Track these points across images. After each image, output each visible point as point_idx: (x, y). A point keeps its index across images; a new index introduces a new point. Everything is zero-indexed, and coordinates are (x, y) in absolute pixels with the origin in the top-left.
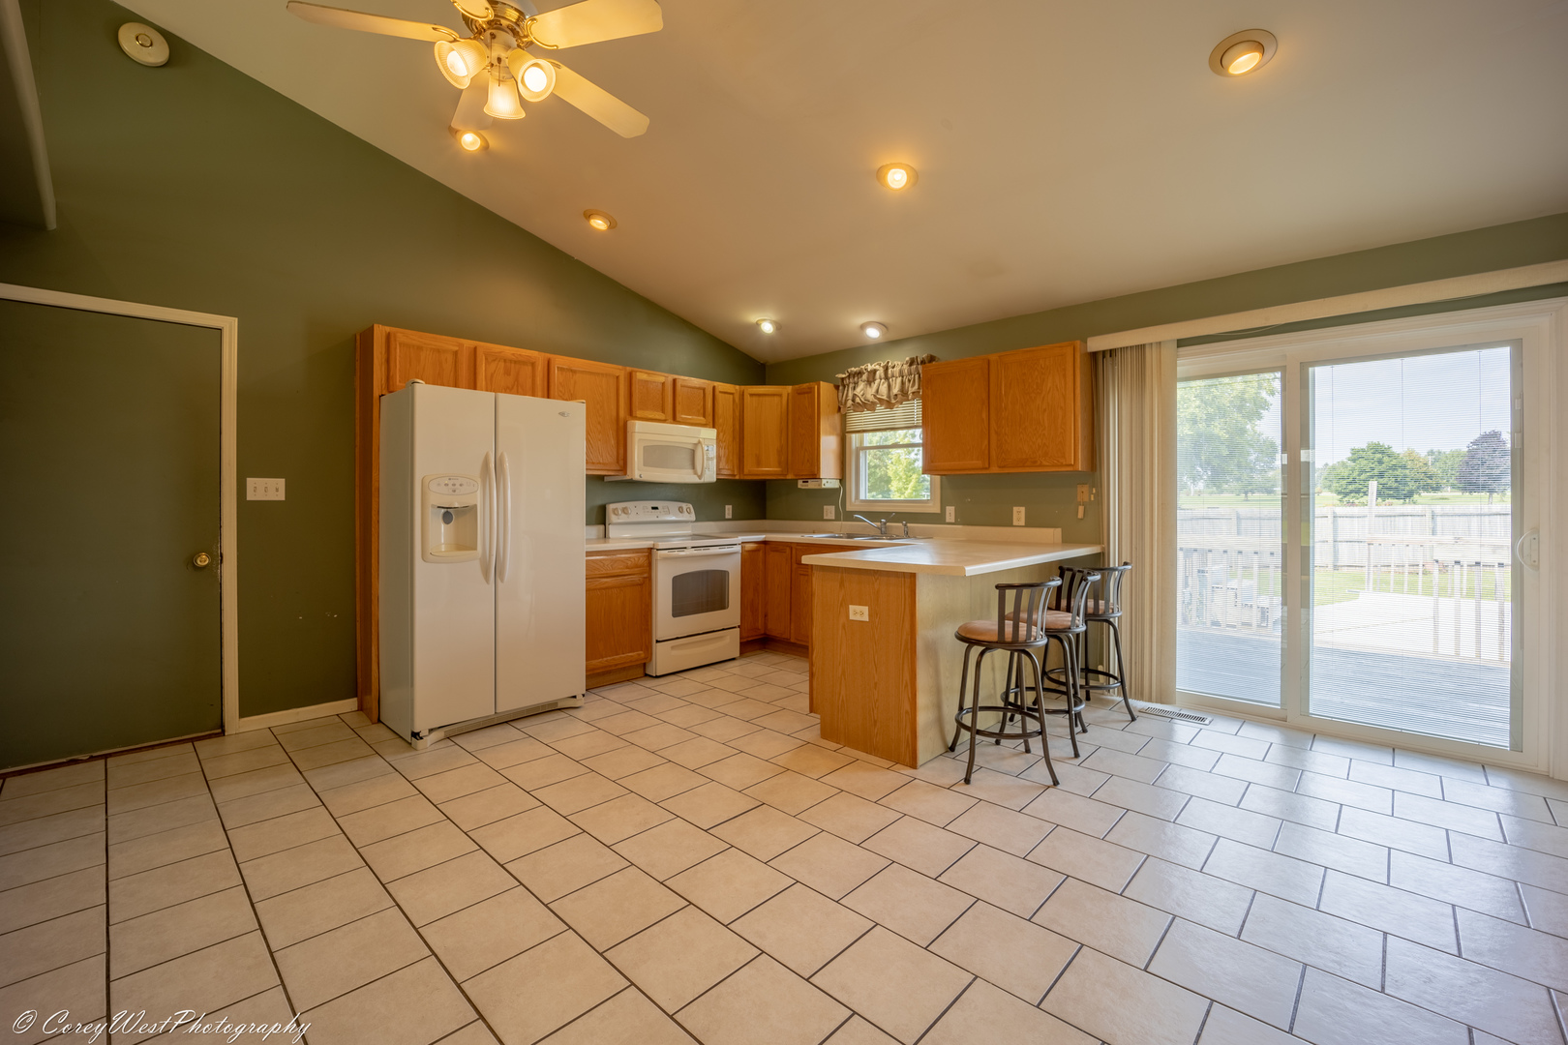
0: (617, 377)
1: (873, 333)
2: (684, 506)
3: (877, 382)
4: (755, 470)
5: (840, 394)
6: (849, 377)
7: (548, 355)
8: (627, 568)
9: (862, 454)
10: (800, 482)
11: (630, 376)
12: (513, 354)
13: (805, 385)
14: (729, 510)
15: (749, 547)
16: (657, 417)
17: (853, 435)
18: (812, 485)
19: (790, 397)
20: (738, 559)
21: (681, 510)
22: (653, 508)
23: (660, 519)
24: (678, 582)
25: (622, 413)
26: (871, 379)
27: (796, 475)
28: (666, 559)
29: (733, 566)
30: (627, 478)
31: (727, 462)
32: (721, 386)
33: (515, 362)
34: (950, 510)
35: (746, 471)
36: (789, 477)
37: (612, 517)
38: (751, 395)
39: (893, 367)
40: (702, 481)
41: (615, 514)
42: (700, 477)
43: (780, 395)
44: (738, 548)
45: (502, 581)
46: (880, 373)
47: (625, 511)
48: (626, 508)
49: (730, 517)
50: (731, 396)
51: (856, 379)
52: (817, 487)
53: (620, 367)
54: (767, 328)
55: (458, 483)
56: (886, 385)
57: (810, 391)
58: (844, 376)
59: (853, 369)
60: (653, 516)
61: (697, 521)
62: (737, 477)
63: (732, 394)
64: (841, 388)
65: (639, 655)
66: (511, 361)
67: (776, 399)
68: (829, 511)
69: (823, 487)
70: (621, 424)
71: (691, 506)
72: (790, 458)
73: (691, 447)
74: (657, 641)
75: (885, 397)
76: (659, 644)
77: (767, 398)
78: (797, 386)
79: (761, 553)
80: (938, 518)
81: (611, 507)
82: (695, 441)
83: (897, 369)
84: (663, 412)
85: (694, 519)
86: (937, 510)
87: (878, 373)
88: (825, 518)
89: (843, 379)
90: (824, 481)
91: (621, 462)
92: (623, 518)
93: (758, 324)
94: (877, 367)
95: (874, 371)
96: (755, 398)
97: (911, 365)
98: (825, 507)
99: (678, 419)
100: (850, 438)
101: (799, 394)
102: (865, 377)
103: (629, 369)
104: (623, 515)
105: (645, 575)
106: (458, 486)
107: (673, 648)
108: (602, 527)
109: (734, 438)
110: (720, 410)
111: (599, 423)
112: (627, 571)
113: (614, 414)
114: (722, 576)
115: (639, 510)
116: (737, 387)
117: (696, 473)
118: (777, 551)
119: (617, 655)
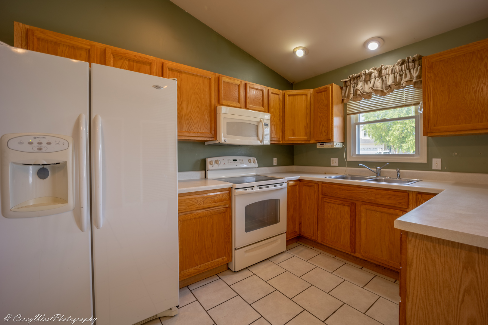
0: (210, 79)
1: (373, 46)
2: (252, 159)
3: (372, 81)
4: (290, 138)
5: (344, 92)
6: (350, 80)
7: (162, 60)
8: (215, 202)
9: (357, 127)
10: (318, 146)
11: (218, 80)
12: (135, 56)
13: (322, 87)
14: (275, 161)
15: (291, 183)
16: (235, 105)
17: (352, 116)
18: (326, 146)
19: (312, 96)
20: (285, 192)
21: (250, 161)
22: (234, 160)
23: (238, 166)
24: (250, 210)
25: (213, 101)
26: (368, 79)
27: (316, 141)
28: (241, 195)
29: (282, 196)
30: (217, 142)
31: (276, 134)
32: (272, 90)
33: (137, 62)
34: (437, 163)
35: (286, 139)
36: (312, 142)
37: (209, 166)
38: (289, 95)
39: (386, 69)
40: (262, 144)
41: (211, 164)
42: (261, 142)
43: (306, 95)
44: (285, 185)
45: (98, 227)
46: (376, 73)
47: (217, 162)
48: (217, 161)
49: (276, 164)
50: (278, 96)
51: (355, 81)
52: (330, 147)
53: (212, 73)
54: (300, 53)
55: (44, 142)
56: (380, 81)
57: (326, 90)
58: (347, 80)
59: (353, 75)
60: (234, 165)
61: (258, 167)
62: (281, 142)
63: (278, 95)
64: (344, 88)
65: (223, 259)
66: (134, 61)
67: (304, 97)
68: (335, 161)
69: (334, 147)
70: (213, 108)
71: (255, 159)
72: (312, 131)
73: (256, 124)
74: (235, 249)
75: (380, 89)
76: (236, 251)
77: (298, 97)
78: (316, 89)
79: (297, 187)
80: (427, 166)
81: (208, 160)
82: (258, 120)
83: (389, 70)
84: (239, 102)
85: (257, 166)
86: (424, 160)
87: (373, 74)
88: (332, 165)
89: (346, 82)
90: (335, 144)
91: (213, 132)
92: (216, 166)
93: (294, 52)
94: (373, 71)
95: (370, 74)
96: (291, 97)
97: (402, 64)
98: (332, 159)
99: (248, 107)
100: (350, 118)
101: (318, 93)
102: (362, 78)
103: (217, 75)
104: (216, 165)
105: (227, 206)
106: (44, 144)
107: (246, 252)
108: (203, 172)
109: (280, 120)
110: (272, 103)
111: (198, 107)
112: (215, 204)
113: (208, 101)
114: (276, 203)
115: (226, 162)
116: (281, 91)
117: (259, 139)
118: (308, 186)
119: (208, 261)
